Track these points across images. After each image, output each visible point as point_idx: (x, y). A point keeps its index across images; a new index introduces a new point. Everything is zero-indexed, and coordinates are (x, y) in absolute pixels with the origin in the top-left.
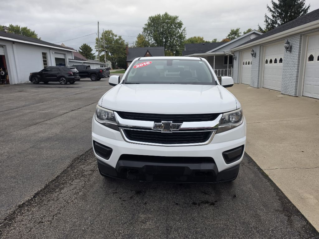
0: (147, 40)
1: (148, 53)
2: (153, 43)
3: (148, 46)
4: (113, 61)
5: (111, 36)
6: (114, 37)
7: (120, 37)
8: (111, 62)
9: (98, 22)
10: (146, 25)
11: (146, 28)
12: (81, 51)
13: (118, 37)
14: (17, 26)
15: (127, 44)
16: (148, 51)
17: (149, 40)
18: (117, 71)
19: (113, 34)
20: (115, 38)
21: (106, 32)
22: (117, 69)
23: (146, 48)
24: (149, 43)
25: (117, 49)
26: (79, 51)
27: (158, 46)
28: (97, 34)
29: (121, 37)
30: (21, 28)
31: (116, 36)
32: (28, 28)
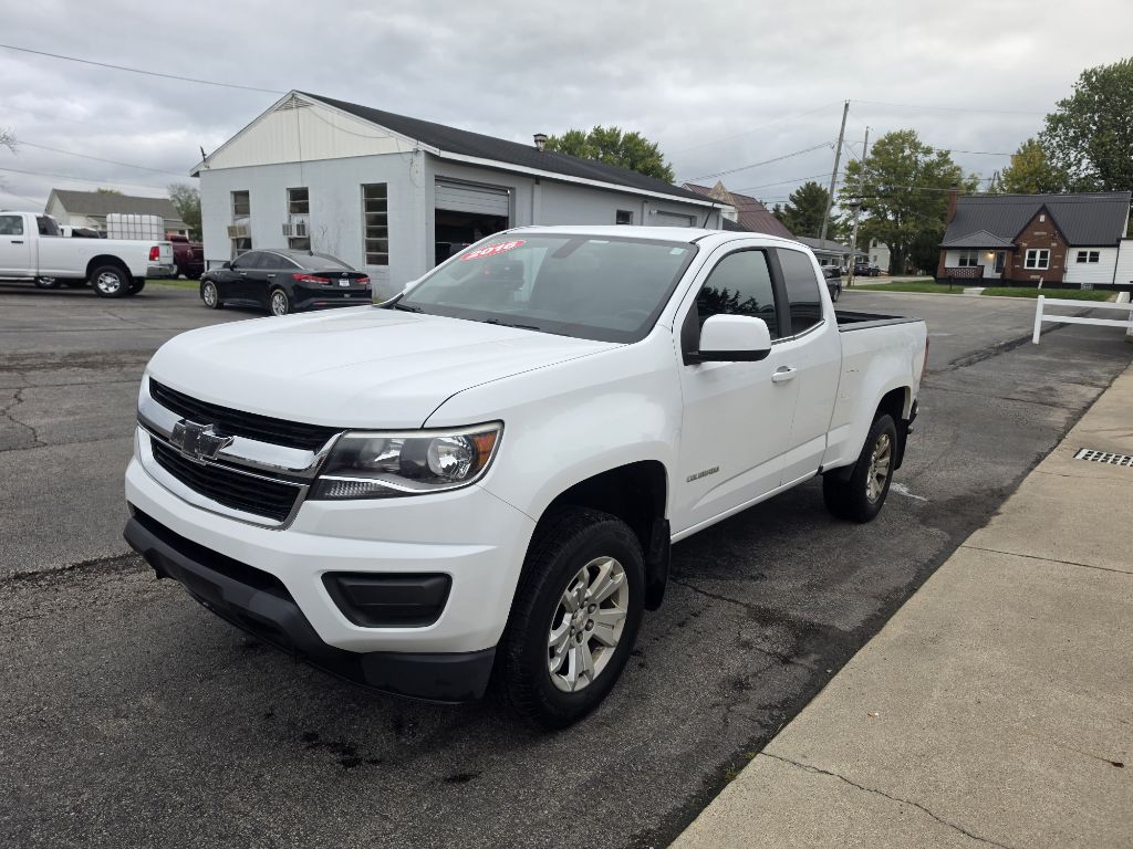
0: (1060, 165)
1: (1042, 218)
2: (1083, 176)
3: (1059, 189)
4: (897, 246)
5: (907, 152)
6: (920, 156)
7: (944, 156)
8: (890, 247)
9: (847, 105)
10: (1063, 104)
11: (1061, 116)
12: (793, 206)
13: (934, 157)
14: (615, 129)
15: (972, 181)
16: (1044, 210)
17: (1069, 166)
18: (894, 282)
19: (916, 146)
20: (922, 159)
21: (892, 139)
22: (910, 273)
23: (1046, 198)
24: (1063, 177)
25: (921, 200)
26: (787, 206)
27: (1107, 188)
28: (836, 147)
29: (948, 152)
30: (622, 136)
31: (928, 151)
32: (641, 137)
